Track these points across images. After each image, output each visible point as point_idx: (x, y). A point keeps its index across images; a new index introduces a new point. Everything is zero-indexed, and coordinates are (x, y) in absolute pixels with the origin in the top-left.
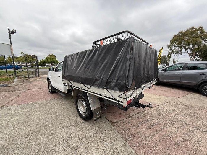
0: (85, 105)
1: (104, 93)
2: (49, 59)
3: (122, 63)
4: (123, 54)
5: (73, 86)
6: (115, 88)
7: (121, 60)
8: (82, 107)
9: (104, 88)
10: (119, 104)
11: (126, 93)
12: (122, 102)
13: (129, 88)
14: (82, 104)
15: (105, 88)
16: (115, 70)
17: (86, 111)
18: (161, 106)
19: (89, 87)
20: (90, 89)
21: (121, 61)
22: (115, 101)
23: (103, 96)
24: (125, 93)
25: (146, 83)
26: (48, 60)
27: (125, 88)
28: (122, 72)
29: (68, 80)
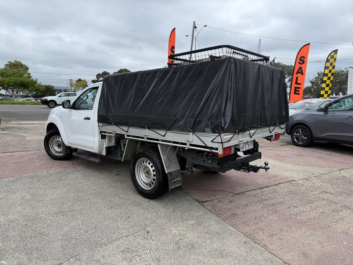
0: (151, 170)
1: (190, 139)
2: (10, 76)
3: (217, 93)
4: (219, 81)
5: (128, 136)
6: (207, 129)
7: (215, 88)
8: (144, 175)
9: (190, 131)
10: (212, 152)
11: (222, 135)
12: (217, 149)
13: (226, 127)
14: (146, 167)
15: (192, 132)
16: (207, 104)
17: (154, 180)
18: (300, 182)
19: (163, 133)
20: (164, 136)
21: (216, 90)
22: (206, 150)
23: (188, 144)
24: (220, 135)
25: (258, 128)
26: (7, 79)
27: (219, 128)
28: (216, 107)
29: (115, 124)
